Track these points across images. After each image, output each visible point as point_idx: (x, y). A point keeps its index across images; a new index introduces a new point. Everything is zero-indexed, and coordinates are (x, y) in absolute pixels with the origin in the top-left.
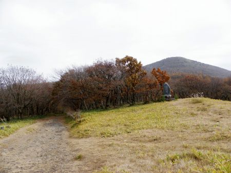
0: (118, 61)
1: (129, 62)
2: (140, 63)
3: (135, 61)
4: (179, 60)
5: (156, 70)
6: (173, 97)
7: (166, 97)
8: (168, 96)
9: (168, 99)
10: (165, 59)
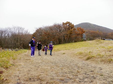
0: (64, 24)
1: (68, 24)
2: (73, 25)
3: (71, 23)
4: (87, 24)
5: (79, 28)
6: (87, 39)
7: (84, 40)
8: (85, 39)
9: (85, 40)
10: (80, 24)
